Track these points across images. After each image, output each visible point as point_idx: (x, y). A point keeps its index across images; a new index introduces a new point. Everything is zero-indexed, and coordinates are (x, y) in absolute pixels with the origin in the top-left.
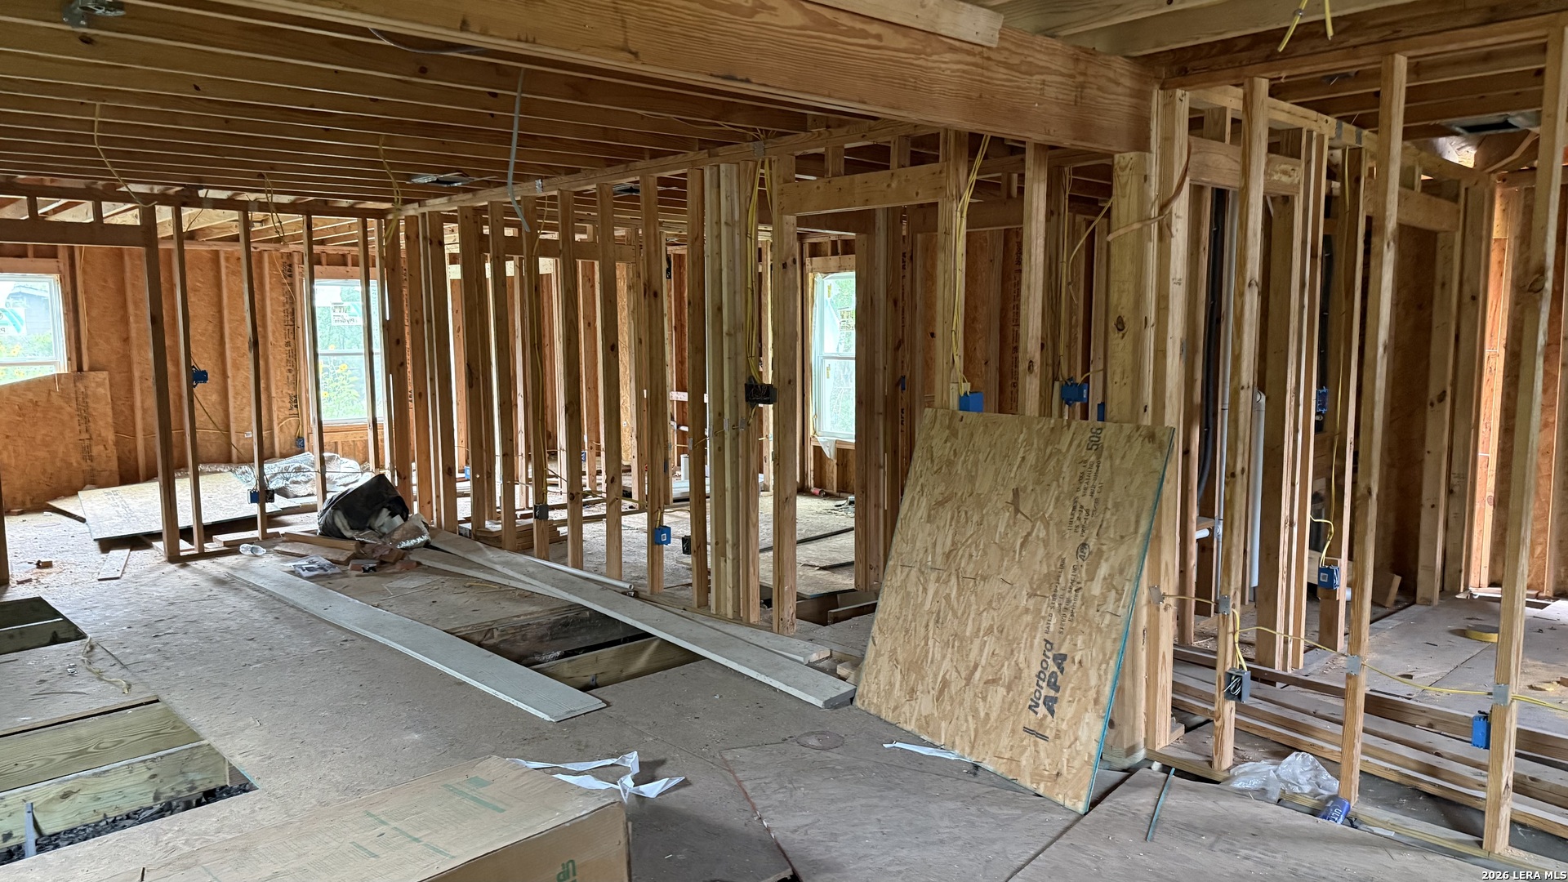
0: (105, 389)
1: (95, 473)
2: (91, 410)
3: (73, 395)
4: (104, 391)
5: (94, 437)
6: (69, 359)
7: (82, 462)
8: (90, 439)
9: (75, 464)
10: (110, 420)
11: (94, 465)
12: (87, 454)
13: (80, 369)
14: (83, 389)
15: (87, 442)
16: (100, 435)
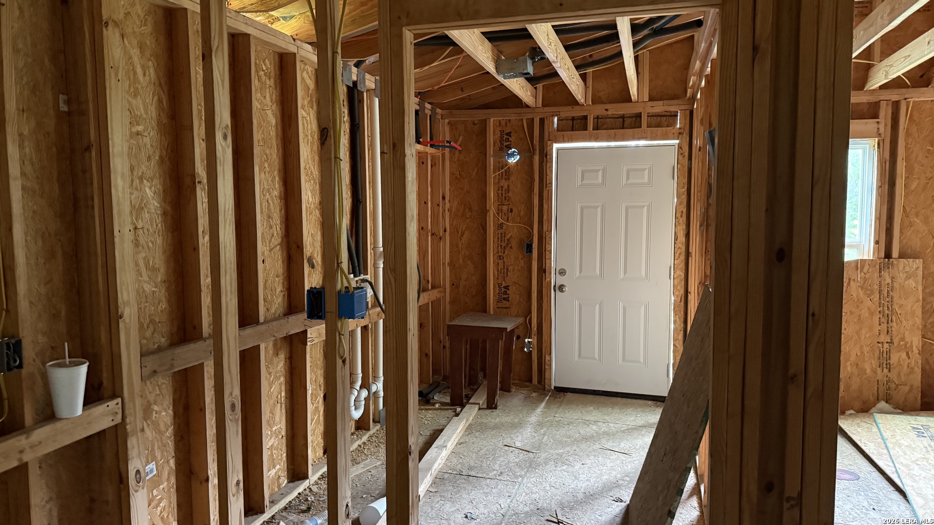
0: (916, 282)
1: (893, 386)
2: (896, 307)
3: (876, 287)
4: (915, 285)
5: (896, 341)
6: (877, 242)
7: (879, 370)
8: (891, 343)
9: (868, 371)
10: (919, 321)
11: (893, 375)
12: (885, 361)
13: (888, 255)
14: (889, 280)
15: (886, 346)
16: (903, 339)
